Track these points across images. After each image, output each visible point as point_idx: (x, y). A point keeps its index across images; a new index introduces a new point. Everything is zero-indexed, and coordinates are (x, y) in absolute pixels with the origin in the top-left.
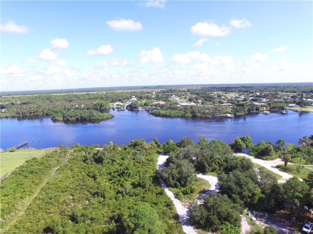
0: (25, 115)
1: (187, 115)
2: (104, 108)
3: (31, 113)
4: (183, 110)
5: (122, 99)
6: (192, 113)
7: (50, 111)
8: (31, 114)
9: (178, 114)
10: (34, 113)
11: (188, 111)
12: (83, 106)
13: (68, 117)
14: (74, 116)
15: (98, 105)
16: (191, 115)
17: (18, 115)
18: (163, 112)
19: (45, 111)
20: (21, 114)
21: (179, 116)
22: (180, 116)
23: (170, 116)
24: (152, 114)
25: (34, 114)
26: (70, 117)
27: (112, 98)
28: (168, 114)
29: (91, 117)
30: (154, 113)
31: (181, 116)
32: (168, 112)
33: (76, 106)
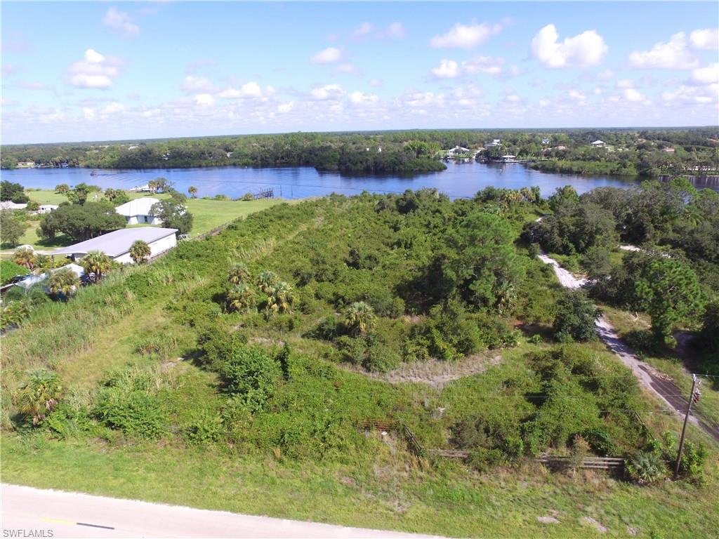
0: (267, 161)
1: (624, 171)
2: (426, 156)
3: (278, 158)
4: (615, 160)
5: (468, 142)
6: (639, 167)
7: (313, 156)
8: (278, 161)
9: (601, 169)
10: (282, 158)
11: (629, 163)
12: (380, 150)
13: (349, 164)
14: (361, 162)
15: (414, 148)
16: (635, 173)
17: (253, 162)
18: (562, 163)
19: (303, 155)
20: (259, 158)
21: (603, 173)
22: (606, 174)
23: (579, 173)
24: (536, 168)
25: (284, 161)
26: (352, 163)
27: (446, 139)
28: (575, 169)
29: (397, 165)
30: (540, 167)
31: (608, 172)
32: (576, 165)
33: (365, 150)
